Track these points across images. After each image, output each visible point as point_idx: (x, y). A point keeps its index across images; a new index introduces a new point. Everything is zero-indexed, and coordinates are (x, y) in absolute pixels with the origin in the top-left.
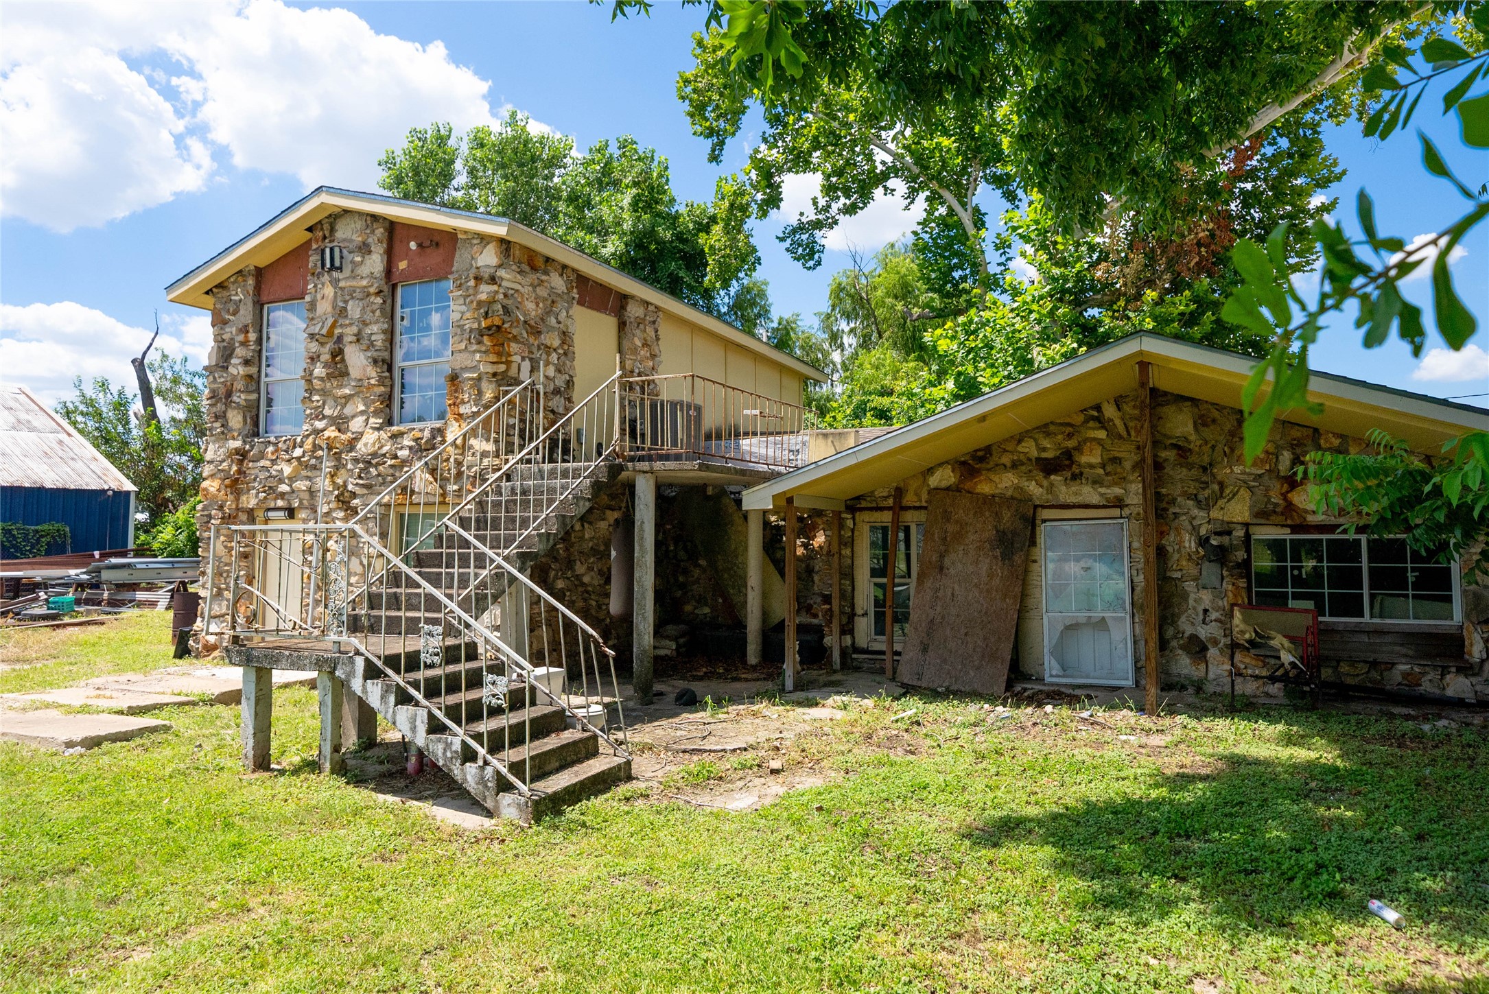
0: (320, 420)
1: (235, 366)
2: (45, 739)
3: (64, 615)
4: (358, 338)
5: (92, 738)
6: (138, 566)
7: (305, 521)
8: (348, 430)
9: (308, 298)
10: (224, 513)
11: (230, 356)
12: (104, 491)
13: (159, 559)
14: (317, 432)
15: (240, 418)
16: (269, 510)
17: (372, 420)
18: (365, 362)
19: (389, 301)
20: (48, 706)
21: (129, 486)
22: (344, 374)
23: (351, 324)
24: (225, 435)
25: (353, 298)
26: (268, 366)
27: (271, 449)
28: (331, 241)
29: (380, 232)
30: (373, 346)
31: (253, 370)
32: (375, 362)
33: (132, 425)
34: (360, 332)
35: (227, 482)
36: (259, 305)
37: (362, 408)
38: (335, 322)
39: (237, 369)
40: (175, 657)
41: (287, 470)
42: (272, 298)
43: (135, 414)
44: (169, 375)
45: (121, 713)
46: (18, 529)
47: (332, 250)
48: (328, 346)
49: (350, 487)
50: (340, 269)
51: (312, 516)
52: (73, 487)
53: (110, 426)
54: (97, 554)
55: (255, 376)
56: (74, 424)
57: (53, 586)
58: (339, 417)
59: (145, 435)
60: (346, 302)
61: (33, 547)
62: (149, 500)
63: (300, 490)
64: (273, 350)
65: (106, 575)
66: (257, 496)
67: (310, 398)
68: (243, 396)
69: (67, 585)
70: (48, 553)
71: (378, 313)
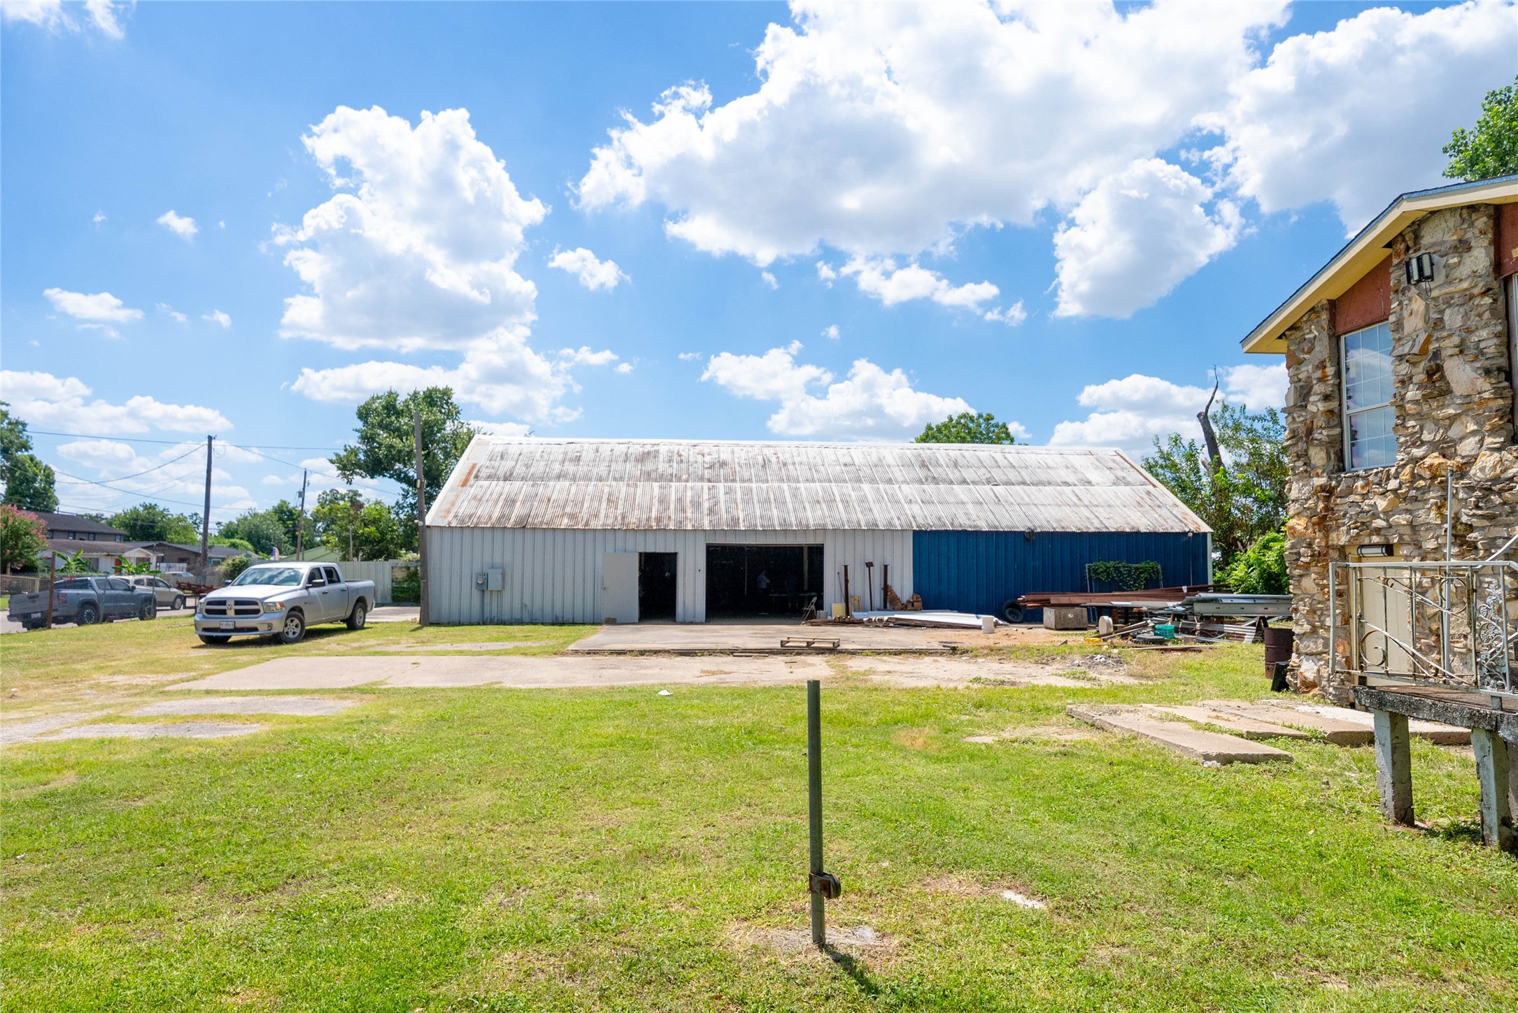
0: (1418, 447)
1: (1314, 403)
2: (1186, 748)
3: (1168, 641)
4: (1462, 350)
5: (1225, 755)
6: (1224, 601)
7: (1407, 558)
8: (1455, 454)
9: (1392, 318)
10: (1313, 551)
11: (1308, 394)
12: (1185, 534)
13: (1235, 595)
14: (1416, 461)
15: (1323, 454)
16: (1362, 546)
17: (1488, 440)
18: (1473, 375)
19: (1501, 298)
20: (1179, 719)
21: (1205, 528)
22: (1446, 392)
23: (1450, 336)
24: (1309, 472)
25: (1450, 306)
26: (1349, 398)
27: (1360, 483)
28: (1415, 251)
29: (1482, 221)
30: (1483, 354)
31: (1334, 405)
32: (1487, 372)
33: (1201, 474)
34: (1463, 342)
35: (1315, 519)
36: (1335, 338)
37: (1472, 427)
38: (1430, 336)
39: (1316, 406)
40: (1273, 689)
41: (1382, 504)
42: (1349, 327)
43: (1203, 463)
44: (1230, 424)
45: (1241, 736)
46: (1124, 567)
47: (1419, 259)
48: (1422, 364)
49: (1464, 519)
50: (1431, 278)
51: (1416, 552)
52: (1161, 531)
53: (1184, 476)
54: (1185, 588)
55: (1336, 411)
56: (1156, 476)
57: (1156, 616)
58: (1443, 440)
59: (1213, 481)
60: (1442, 312)
61: (1135, 582)
62: (1220, 541)
63: (1398, 525)
64: (1353, 380)
65: (1198, 608)
66: (1348, 532)
67: (1403, 425)
68: (1325, 433)
69: (1168, 616)
70: (1146, 588)
71: (1487, 315)
